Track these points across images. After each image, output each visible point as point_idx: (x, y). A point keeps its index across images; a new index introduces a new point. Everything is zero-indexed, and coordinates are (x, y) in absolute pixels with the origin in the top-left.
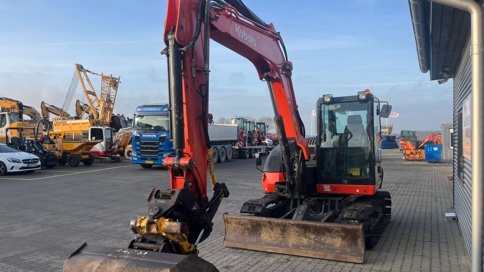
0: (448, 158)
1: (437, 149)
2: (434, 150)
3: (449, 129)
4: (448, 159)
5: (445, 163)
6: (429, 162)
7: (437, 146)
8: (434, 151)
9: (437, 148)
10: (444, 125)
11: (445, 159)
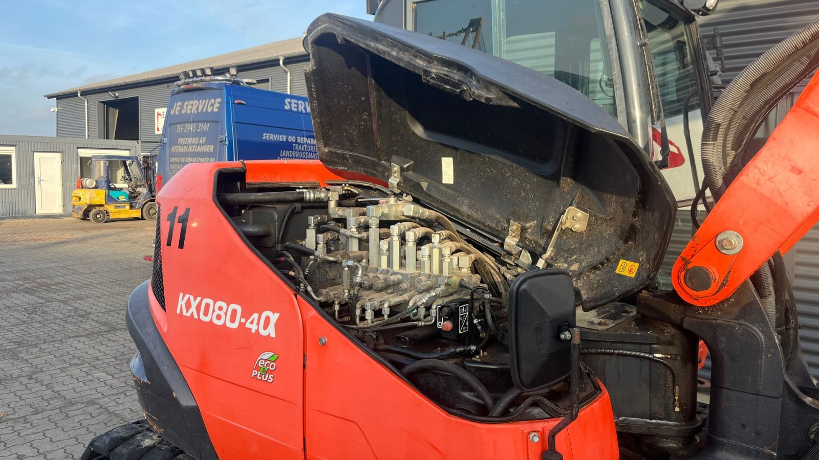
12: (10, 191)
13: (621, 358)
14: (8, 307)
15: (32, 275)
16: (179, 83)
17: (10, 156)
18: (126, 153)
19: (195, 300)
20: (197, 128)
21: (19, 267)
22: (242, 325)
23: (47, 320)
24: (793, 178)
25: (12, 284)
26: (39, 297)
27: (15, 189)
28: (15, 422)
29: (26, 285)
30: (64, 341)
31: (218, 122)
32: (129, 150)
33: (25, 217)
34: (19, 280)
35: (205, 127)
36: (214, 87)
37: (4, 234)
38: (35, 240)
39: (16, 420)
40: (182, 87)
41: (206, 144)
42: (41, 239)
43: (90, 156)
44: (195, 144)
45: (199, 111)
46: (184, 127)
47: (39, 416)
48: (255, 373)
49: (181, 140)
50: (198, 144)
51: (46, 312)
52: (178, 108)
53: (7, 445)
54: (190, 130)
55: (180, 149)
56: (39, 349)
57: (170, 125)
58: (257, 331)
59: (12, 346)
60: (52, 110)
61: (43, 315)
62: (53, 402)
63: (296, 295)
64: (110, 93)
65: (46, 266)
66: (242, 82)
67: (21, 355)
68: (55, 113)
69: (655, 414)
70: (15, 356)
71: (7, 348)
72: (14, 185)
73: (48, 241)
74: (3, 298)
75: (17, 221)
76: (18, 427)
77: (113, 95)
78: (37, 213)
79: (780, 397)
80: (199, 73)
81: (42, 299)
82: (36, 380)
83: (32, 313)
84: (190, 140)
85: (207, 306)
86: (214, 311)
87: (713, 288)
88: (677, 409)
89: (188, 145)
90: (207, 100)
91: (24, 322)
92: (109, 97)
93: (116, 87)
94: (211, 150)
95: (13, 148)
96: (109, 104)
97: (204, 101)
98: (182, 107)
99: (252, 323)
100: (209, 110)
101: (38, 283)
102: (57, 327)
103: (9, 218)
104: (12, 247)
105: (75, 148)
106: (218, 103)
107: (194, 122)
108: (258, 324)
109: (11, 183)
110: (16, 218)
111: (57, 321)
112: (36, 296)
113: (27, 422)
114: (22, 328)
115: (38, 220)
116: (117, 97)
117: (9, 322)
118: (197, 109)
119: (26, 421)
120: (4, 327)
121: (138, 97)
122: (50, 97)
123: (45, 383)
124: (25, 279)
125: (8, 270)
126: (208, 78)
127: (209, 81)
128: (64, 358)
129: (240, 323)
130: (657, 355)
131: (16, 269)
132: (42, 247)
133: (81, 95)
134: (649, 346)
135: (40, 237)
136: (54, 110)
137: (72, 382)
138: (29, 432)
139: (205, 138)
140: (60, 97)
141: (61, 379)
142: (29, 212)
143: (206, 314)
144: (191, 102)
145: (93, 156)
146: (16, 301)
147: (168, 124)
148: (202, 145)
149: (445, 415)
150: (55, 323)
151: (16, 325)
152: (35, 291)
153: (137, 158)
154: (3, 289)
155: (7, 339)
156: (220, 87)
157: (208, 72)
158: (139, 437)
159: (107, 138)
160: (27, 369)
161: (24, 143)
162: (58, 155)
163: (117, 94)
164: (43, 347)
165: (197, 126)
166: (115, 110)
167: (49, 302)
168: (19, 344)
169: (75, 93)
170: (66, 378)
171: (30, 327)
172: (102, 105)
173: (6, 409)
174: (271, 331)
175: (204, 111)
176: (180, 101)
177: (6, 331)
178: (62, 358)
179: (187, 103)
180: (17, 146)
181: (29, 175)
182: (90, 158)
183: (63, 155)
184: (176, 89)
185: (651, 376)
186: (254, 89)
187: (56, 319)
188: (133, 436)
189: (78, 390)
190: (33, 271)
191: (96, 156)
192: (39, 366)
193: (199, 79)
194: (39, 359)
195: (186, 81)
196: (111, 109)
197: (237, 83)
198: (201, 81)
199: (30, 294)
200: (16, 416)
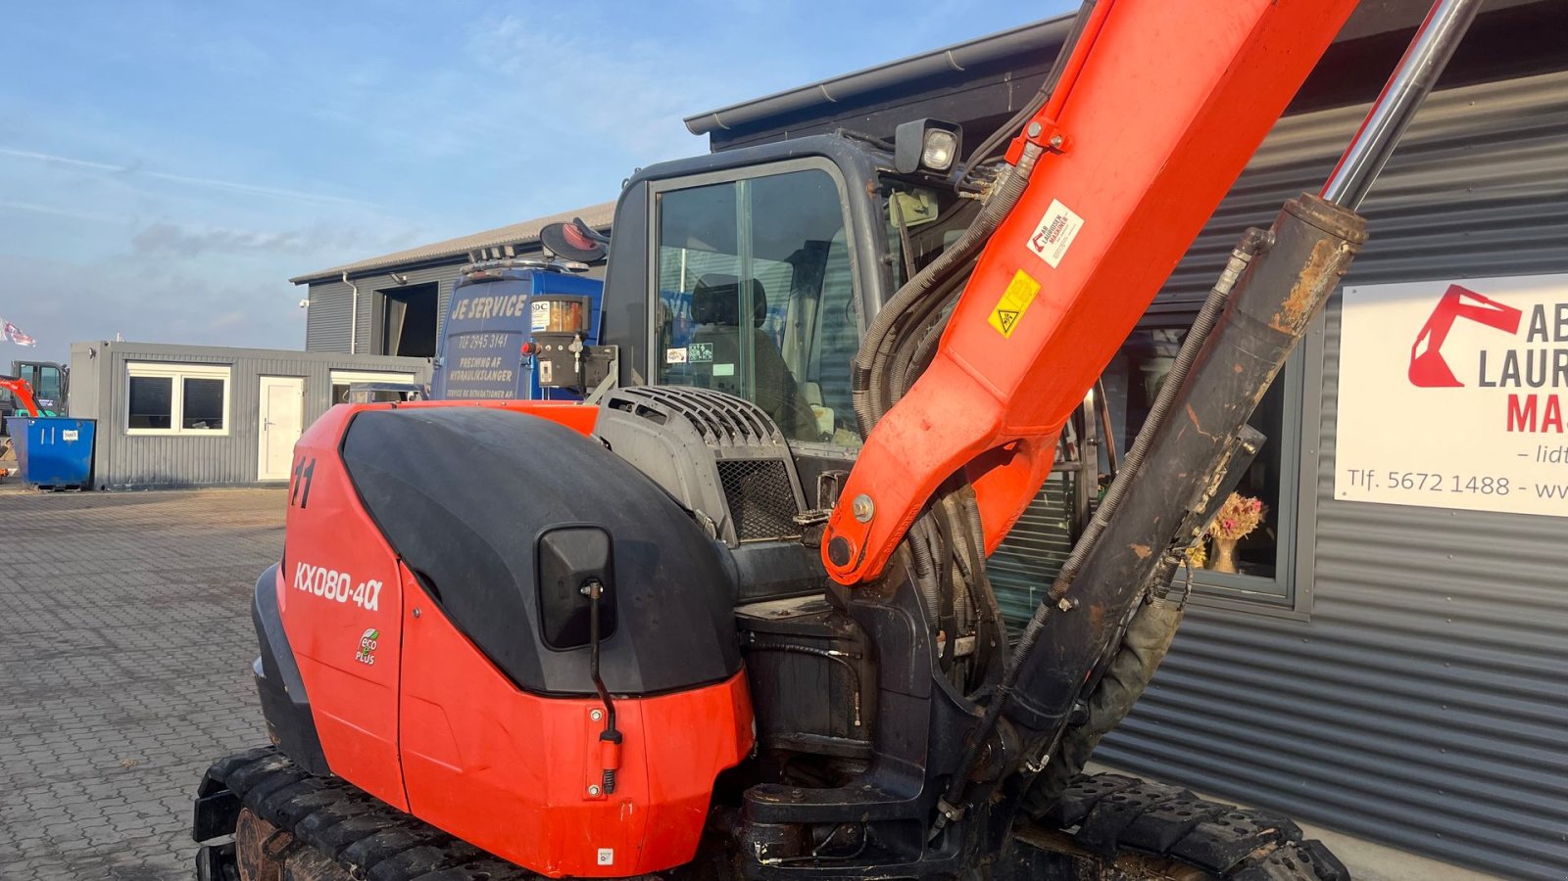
0: (118, 470)
1: (76, 438)
2: (65, 438)
3: (127, 361)
4: (117, 475)
5: (103, 488)
6: (41, 487)
7: (78, 425)
8: (66, 441)
9: (76, 432)
10: (106, 344)
11: (106, 473)
12: (218, 440)
13: (796, 656)
14: (176, 621)
15: (225, 575)
16: (467, 267)
17: (221, 382)
18: (408, 380)
19: (311, 568)
20: (490, 342)
21: (209, 563)
22: (350, 597)
23: (230, 641)
24: (920, 434)
25: (191, 588)
26: (227, 609)
27: (226, 437)
28: (146, 773)
29: (211, 591)
30: (246, 671)
31: (520, 333)
32: (413, 373)
33: (239, 485)
34: (203, 582)
35: (501, 340)
36: (517, 276)
37: (199, 512)
38: (247, 522)
39: (147, 771)
40: (469, 275)
41: (500, 368)
42: (255, 522)
43: (346, 382)
44: (485, 368)
45: (494, 314)
46: (470, 341)
47: (183, 767)
48: (359, 654)
49: (465, 362)
50: (490, 369)
51: (231, 631)
52: (463, 309)
53: (128, 801)
54: (479, 345)
55: (463, 376)
56: (206, 681)
57: (450, 336)
58: (363, 604)
59: (169, 675)
60: (301, 304)
61: (224, 634)
62: (207, 751)
63: (398, 561)
64: (393, 275)
65: (251, 563)
66: (563, 268)
67: (178, 688)
68: (306, 310)
69: (836, 728)
70: (169, 689)
71: (161, 677)
72: (225, 431)
73: (264, 525)
74: (172, 608)
75: (224, 491)
76: (149, 780)
77: (397, 279)
78: (259, 478)
79: (927, 699)
80: (496, 253)
81: (231, 611)
82: (191, 722)
83: (211, 630)
84: (478, 362)
85: (322, 576)
86: (327, 582)
87: (852, 563)
88: (858, 723)
89: (474, 369)
90: (507, 298)
91: (195, 644)
92: (391, 282)
93: (403, 265)
94: (508, 378)
95: (228, 369)
96: (391, 294)
97: (502, 298)
98: (468, 307)
99: (358, 595)
100: (509, 313)
101: (232, 588)
102: (242, 653)
103: (214, 486)
104: (208, 532)
105: (326, 370)
106: (523, 302)
107: (485, 332)
108: (364, 596)
109: (221, 427)
110: (224, 485)
111: (244, 645)
112: (223, 607)
113: (164, 774)
114: (190, 651)
115: (259, 490)
116: (405, 282)
117: (172, 643)
118: (491, 311)
119: (161, 773)
120: (163, 650)
121: (437, 282)
122: (299, 282)
123: (202, 726)
124: (213, 581)
125: (190, 567)
126: (508, 262)
127: (510, 267)
128: (239, 695)
129: (349, 595)
130: (833, 652)
131: (203, 566)
132: (252, 533)
133: (348, 279)
134: (827, 642)
135: (256, 518)
136: (305, 303)
137: (242, 727)
138: (165, 785)
139: (500, 359)
140: (314, 282)
141: (225, 723)
142: (247, 477)
143: (319, 587)
144: (482, 300)
145: (352, 383)
146: (189, 613)
147: (447, 335)
148: (496, 369)
149: (514, 691)
150: (239, 646)
151: (182, 647)
152: (224, 599)
153: (422, 388)
154: (176, 595)
155: (163, 666)
156: (525, 278)
157: (510, 251)
158: (265, 761)
159: (386, 353)
160: (181, 708)
161: (245, 360)
162: (299, 382)
163: (405, 278)
164: (213, 678)
165: (489, 339)
166: (401, 304)
167: (240, 615)
168: (179, 673)
169: (336, 276)
170: (235, 721)
171: (202, 651)
172: (381, 295)
173: (139, 757)
174: (373, 605)
175: (501, 314)
176: (466, 298)
177: (163, 654)
178: (235, 695)
179: (476, 301)
180: (234, 366)
181: (250, 412)
182: (347, 387)
183: (306, 381)
184: (462, 279)
185: (830, 679)
186: (583, 279)
187: (243, 641)
188: (261, 759)
189: (247, 738)
190: (229, 570)
191: (357, 384)
192: (200, 704)
193: (495, 263)
194: (203, 695)
195: (476, 265)
196: (395, 303)
197: (556, 270)
198: (498, 266)
199: (214, 603)
200: (150, 766)
